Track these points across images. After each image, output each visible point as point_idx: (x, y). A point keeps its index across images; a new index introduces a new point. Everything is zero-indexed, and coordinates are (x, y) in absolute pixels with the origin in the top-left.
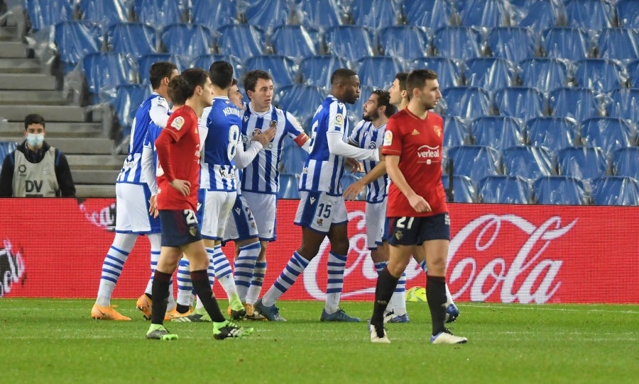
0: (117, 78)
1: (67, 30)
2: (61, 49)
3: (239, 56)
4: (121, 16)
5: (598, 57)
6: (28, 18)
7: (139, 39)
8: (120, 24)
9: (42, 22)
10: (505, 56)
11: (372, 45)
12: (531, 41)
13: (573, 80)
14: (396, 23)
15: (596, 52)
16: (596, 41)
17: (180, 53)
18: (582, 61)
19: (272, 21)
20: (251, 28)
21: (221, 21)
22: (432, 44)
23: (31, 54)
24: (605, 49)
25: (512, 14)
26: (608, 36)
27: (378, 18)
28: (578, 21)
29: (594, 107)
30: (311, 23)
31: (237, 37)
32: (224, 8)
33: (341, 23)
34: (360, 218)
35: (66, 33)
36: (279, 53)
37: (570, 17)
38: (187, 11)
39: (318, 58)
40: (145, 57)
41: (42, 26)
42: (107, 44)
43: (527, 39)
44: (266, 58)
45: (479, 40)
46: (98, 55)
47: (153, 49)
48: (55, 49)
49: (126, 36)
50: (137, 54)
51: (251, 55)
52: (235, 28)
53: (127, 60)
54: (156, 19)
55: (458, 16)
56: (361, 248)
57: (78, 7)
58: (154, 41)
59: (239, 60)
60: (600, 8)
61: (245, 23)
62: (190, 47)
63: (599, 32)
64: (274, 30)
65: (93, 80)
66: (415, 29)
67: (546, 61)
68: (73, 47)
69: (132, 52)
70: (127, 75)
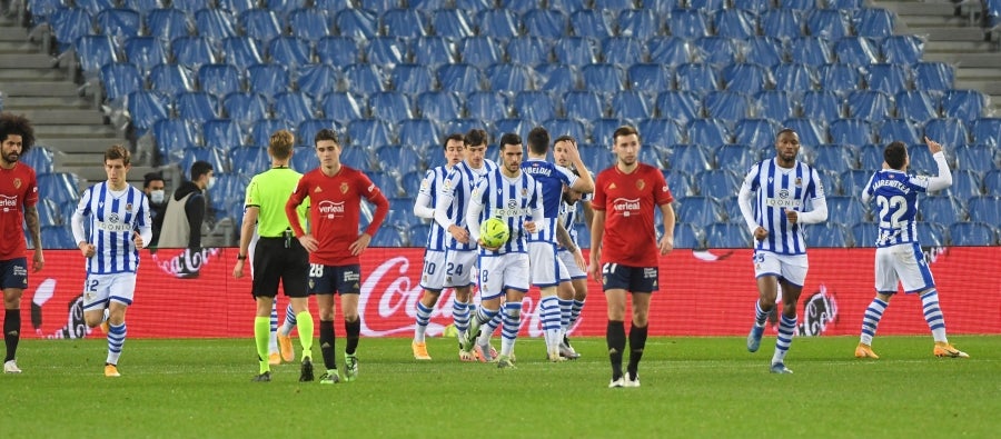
0: (184, 140)
1: (138, 100)
2: (134, 116)
3: (292, 119)
4: (187, 86)
5: (613, 116)
6: (104, 88)
7: (203, 106)
8: (186, 92)
9: (116, 92)
10: (530, 117)
11: (411, 109)
12: (552, 103)
13: (590, 138)
14: (432, 88)
15: (610, 112)
16: (610, 103)
17: (240, 118)
18: (599, 120)
19: (322, 88)
20: (303, 95)
21: (276, 89)
22: (464, 107)
23: (107, 121)
24: (619, 109)
25: (535, 79)
26: (621, 98)
27: (416, 84)
28: (594, 84)
29: (609, 161)
30: (356, 89)
31: (290, 104)
32: (279, 77)
33: (383, 89)
34: (403, 263)
35: (138, 102)
36: (329, 117)
37: (587, 82)
38: (245, 80)
39: (363, 121)
40: (209, 122)
41: (117, 96)
42: (174, 112)
43: (549, 101)
44: (317, 121)
45: (507, 103)
46: (167, 120)
47: (215, 115)
48: (129, 116)
49: (191, 103)
50: (201, 119)
51: (304, 119)
52: (289, 96)
53: (193, 125)
54: (218, 87)
55: (488, 82)
56: (404, 290)
57: (148, 78)
58: (216, 108)
59: (292, 123)
60: (614, 72)
61: (297, 90)
62: (249, 113)
63: (613, 94)
64: (324, 96)
65: (163, 143)
66: (449, 94)
67: (566, 120)
68: (145, 115)
69: (197, 117)
70: (193, 138)
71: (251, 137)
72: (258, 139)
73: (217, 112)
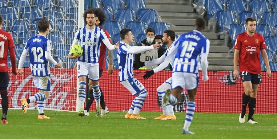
0: (230, 21)
2: (207, 9)
7: (240, 5)
17: (257, 11)
23: (195, 11)
35: (209, 2)
40: (242, 12)
42: (226, 7)
46: (223, 11)
47: (245, 9)
48: (205, 9)
49: (234, 4)
50: (239, 11)
53: (234, 13)
58: (246, 6)
62: (261, 9)
65: (220, 22)
68: (213, 8)
69: (236, 10)
70: (235, 20)
71: (262, 20)
72: (265, 21)
73: (246, 8)
